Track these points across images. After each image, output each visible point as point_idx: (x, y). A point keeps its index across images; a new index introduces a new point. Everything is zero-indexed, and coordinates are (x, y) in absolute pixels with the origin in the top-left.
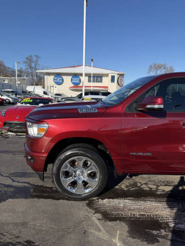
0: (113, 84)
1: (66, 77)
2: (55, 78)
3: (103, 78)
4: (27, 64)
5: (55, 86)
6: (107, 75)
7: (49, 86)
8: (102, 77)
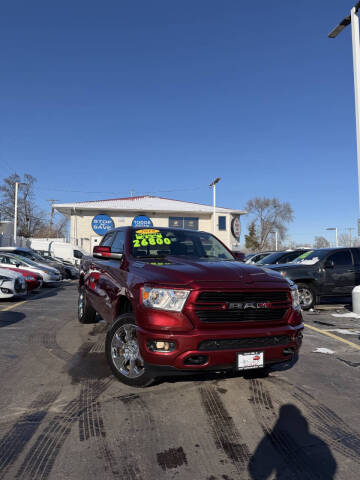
0: (222, 232)
1: (120, 218)
2: (96, 221)
3: (200, 221)
4: (4, 193)
5: (93, 239)
6: (209, 216)
7: (79, 238)
8: (197, 219)
